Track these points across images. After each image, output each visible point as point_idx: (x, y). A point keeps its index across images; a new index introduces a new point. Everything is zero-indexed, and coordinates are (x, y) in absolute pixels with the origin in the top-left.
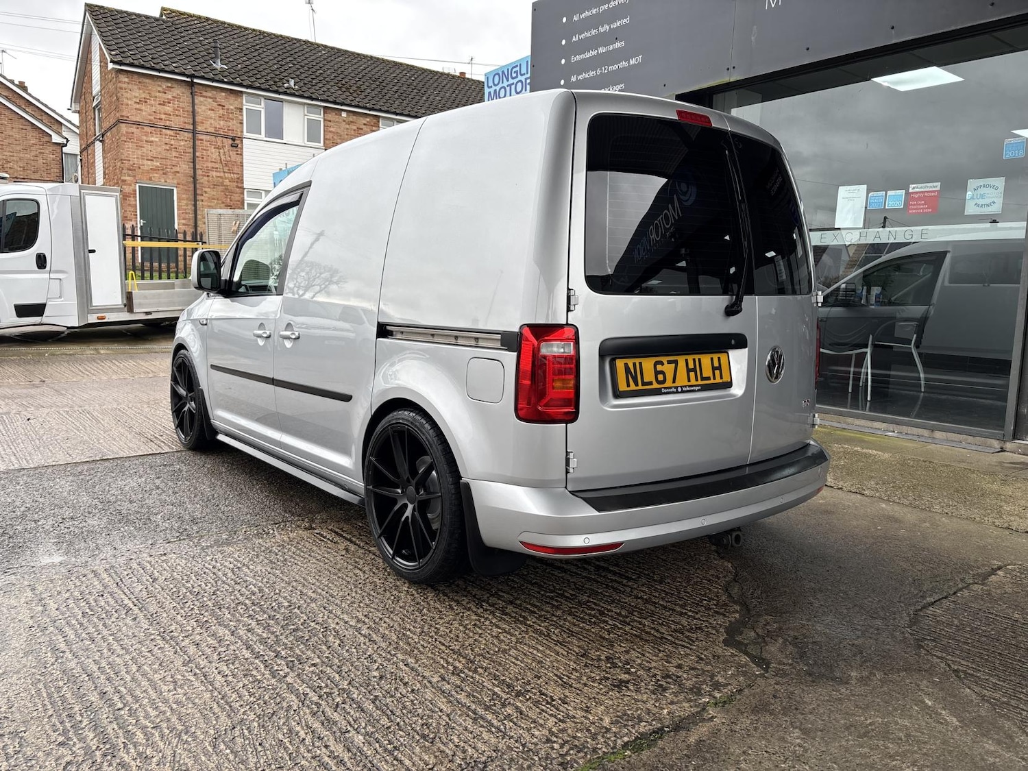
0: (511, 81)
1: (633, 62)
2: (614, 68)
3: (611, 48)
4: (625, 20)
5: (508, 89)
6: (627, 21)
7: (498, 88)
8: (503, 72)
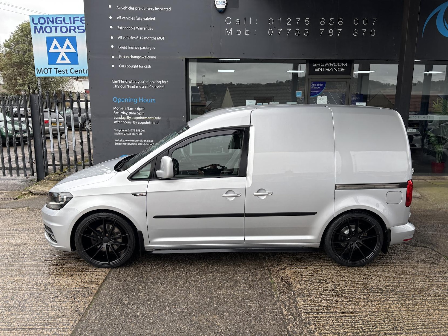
0: (55, 25)
1: (159, 38)
2: (147, 39)
3: (145, 29)
4: (152, 19)
5: (54, 29)
6: (154, 19)
7: (44, 26)
8: (48, 18)
